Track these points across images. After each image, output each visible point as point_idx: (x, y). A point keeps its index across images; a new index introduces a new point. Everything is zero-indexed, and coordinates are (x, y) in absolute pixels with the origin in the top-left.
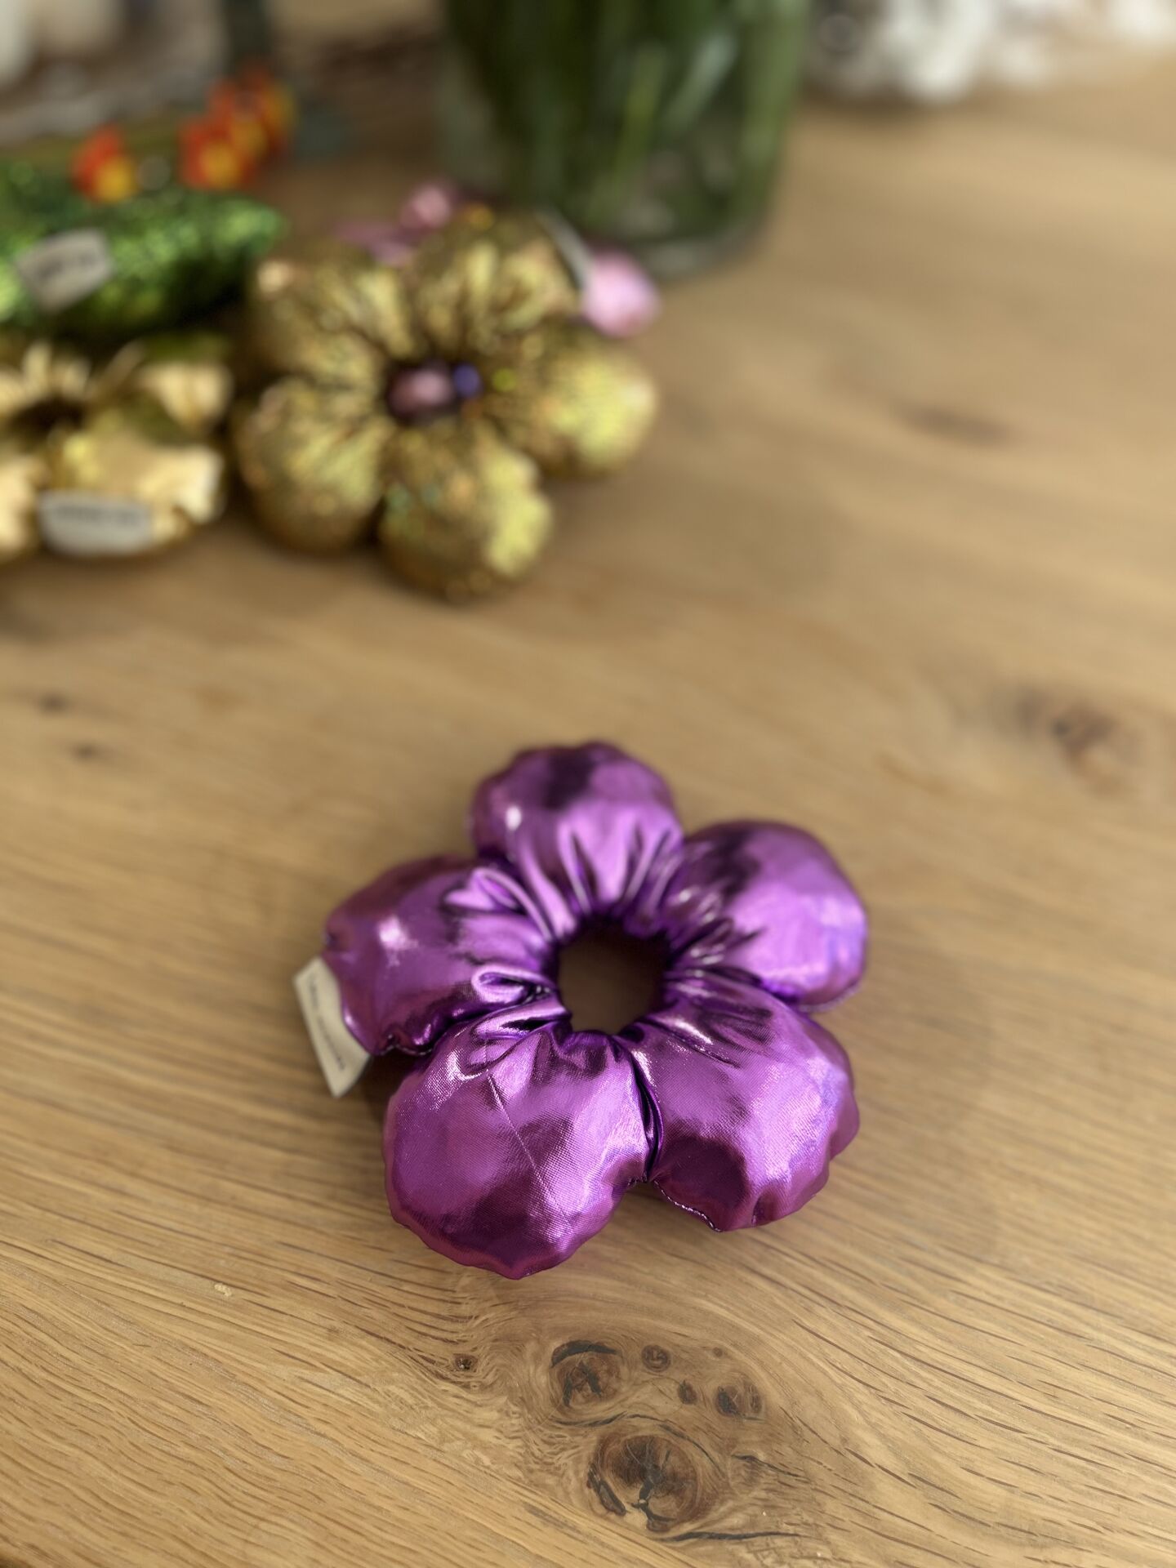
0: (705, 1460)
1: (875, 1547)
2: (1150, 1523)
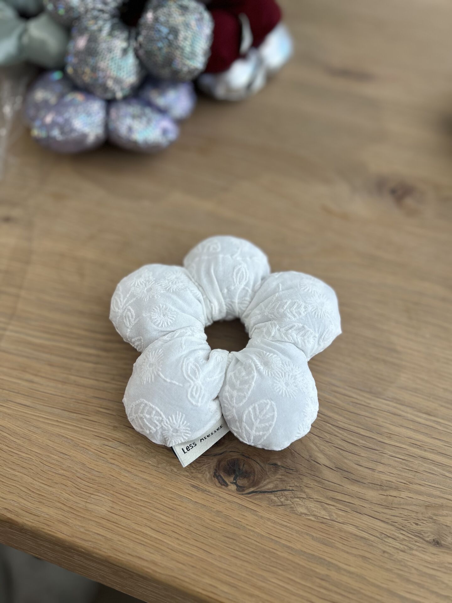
0: (258, 466)
1: (322, 493)
2: (427, 481)
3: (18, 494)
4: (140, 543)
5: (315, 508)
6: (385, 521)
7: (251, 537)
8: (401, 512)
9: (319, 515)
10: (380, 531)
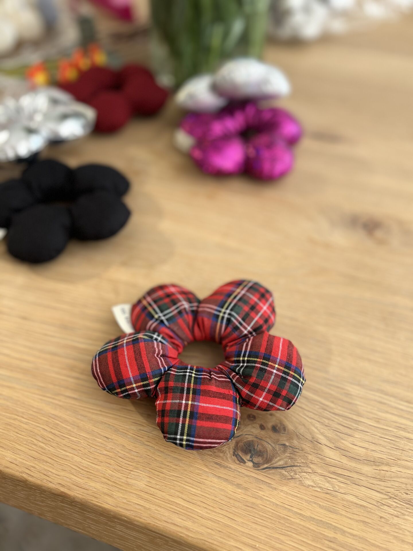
0: (270, 446)
1: (326, 468)
3: (70, 471)
4: (174, 512)
5: (320, 481)
6: (379, 491)
7: (267, 506)
8: (393, 484)
9: (323, 487)
10: (376, 500)
